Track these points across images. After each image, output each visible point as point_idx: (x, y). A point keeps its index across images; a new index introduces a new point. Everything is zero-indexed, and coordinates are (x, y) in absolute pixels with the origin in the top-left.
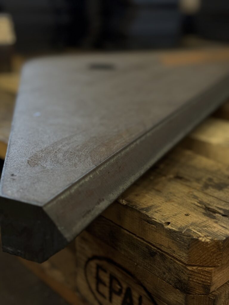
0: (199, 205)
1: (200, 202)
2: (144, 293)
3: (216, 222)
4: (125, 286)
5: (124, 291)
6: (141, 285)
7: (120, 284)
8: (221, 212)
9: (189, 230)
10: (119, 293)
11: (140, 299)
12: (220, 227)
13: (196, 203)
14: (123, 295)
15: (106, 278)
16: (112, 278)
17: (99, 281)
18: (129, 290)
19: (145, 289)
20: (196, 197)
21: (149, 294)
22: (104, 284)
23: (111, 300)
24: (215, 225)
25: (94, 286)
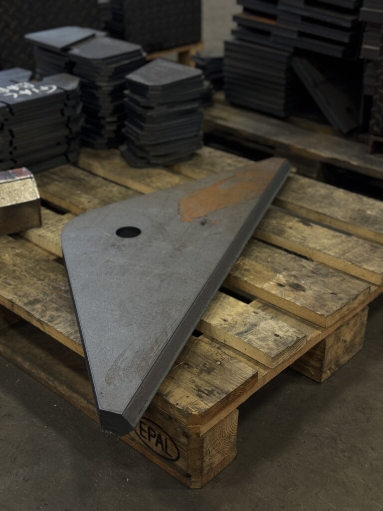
0: (195, 388)
1: (196, 386)
2: (167, 437)
3: (202, 401)
4: (157, 433)
5: (157, 436)
6: (166, 433)
7: (154, 432)
8: (206, 392)
9: (188, 408)
10: (154, 436)
11: (166, 440)
12: (204, 404)
13: (194, 387)
14: (156, 438)
15: (146, 428)
16: (149, 428)
17: (142, 429)
18: (159, 436)
19: (168, 436)
20: (194, 382)
21: (170, 438)
22: (145, 431)
23: (149, 440)
24: (201, 403)
25: (139, 432)
